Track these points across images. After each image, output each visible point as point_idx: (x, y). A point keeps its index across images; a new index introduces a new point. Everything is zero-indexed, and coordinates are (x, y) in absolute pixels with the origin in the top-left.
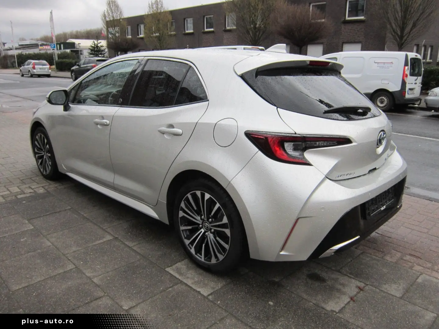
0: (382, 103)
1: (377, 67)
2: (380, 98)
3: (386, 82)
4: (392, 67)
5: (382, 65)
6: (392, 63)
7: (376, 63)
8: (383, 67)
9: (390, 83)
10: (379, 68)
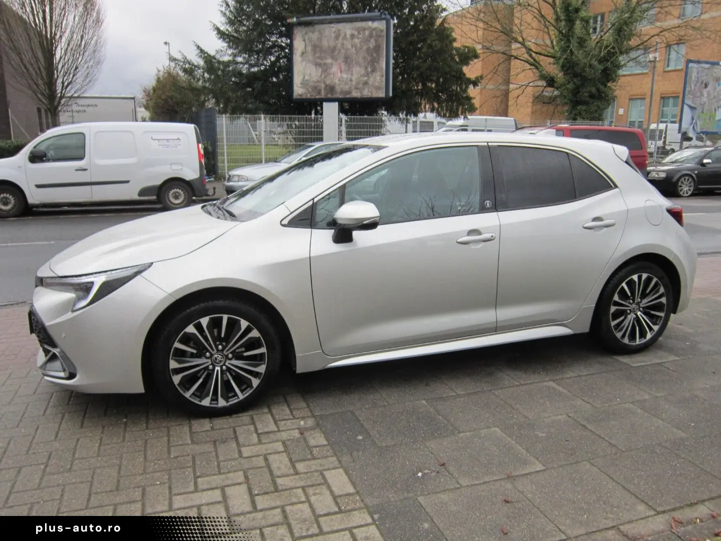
0: (176, 198)
1: (160, 145)
2: (173, 191)
3: (179, 167)
4: (180, 145)
5: (165, 142)
6: (179, 139)
7: (155, 140)
8: (168, 146)
9: (184, 169)
10: (161, 147)
